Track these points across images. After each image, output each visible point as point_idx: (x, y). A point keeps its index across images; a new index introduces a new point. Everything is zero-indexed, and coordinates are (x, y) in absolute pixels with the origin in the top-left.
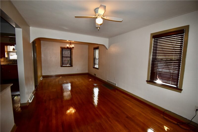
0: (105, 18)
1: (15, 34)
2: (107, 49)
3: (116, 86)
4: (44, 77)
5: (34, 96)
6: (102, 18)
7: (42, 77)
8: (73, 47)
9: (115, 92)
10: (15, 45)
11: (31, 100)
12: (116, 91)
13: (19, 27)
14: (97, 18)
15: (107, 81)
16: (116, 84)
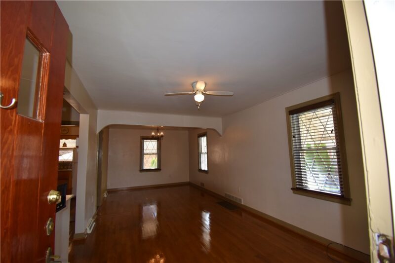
0: (207, 93)
1: (79, 122)
2: (220, 136)
3: (242, 203)
4: (110, 192)
5: (94, 223)
6: (203, 94)
7: (106, 192)
8: (162, 136)
9: (241, 215)
10: (77, 138)
11: (90, 229)
12: (243, 214)
13: (85, 112)
14: (195, 94)
15: (224, 195)
16: (241, 200)
